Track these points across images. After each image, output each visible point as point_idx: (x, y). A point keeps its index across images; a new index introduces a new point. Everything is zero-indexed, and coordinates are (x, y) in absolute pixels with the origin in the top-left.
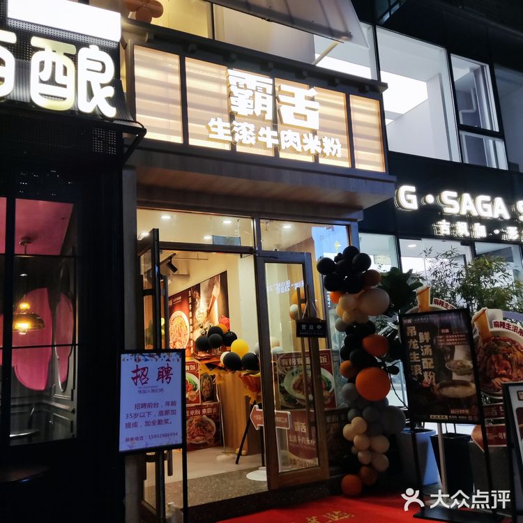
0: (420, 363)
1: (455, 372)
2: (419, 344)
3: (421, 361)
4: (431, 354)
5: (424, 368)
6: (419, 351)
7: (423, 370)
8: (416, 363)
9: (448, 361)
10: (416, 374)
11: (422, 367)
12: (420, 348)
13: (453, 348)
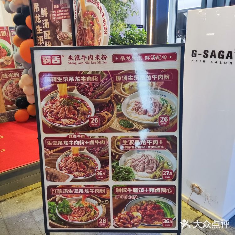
0: (42, 35)
1: (63, 42)
2: (42, 19)
3: (43, 33)
4: (48, 27)
5: (45, 39)
6: (41, 25)
7: (45, 41)
8: (40, 35)
9: (59, 33)
10: (41, 43)
11: (44, 38)
12: (42, 22)
13: (61, 21)
